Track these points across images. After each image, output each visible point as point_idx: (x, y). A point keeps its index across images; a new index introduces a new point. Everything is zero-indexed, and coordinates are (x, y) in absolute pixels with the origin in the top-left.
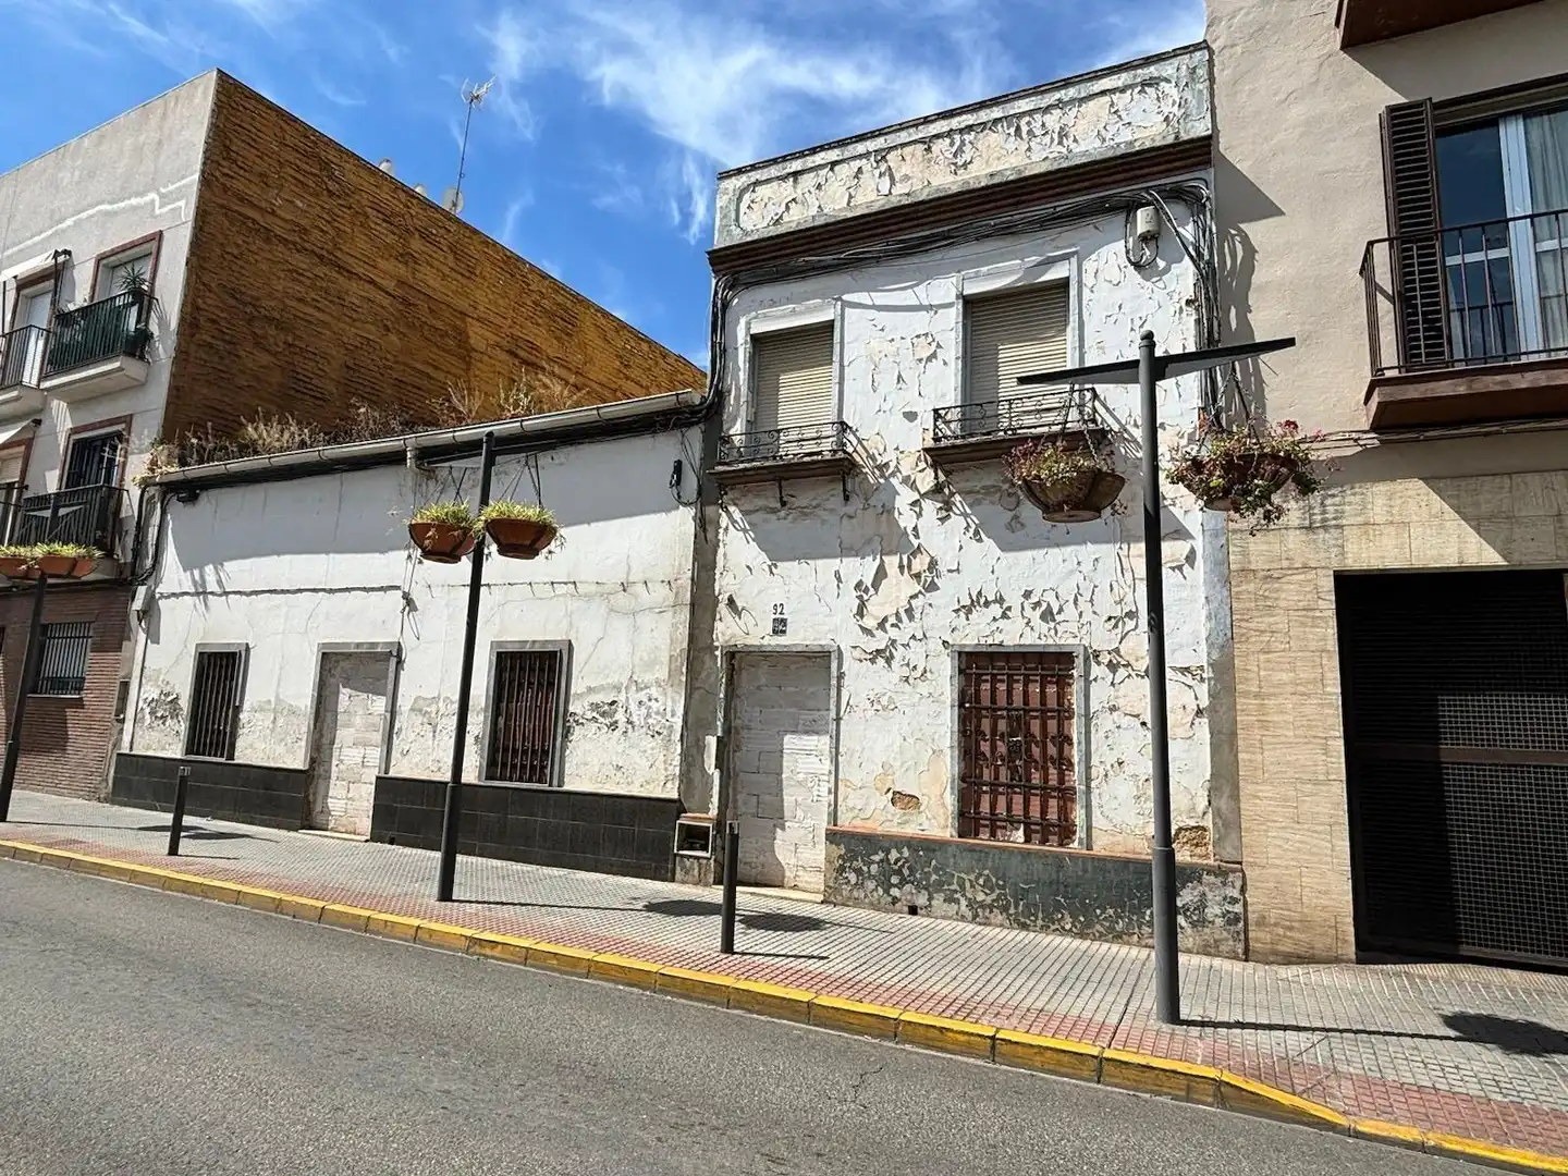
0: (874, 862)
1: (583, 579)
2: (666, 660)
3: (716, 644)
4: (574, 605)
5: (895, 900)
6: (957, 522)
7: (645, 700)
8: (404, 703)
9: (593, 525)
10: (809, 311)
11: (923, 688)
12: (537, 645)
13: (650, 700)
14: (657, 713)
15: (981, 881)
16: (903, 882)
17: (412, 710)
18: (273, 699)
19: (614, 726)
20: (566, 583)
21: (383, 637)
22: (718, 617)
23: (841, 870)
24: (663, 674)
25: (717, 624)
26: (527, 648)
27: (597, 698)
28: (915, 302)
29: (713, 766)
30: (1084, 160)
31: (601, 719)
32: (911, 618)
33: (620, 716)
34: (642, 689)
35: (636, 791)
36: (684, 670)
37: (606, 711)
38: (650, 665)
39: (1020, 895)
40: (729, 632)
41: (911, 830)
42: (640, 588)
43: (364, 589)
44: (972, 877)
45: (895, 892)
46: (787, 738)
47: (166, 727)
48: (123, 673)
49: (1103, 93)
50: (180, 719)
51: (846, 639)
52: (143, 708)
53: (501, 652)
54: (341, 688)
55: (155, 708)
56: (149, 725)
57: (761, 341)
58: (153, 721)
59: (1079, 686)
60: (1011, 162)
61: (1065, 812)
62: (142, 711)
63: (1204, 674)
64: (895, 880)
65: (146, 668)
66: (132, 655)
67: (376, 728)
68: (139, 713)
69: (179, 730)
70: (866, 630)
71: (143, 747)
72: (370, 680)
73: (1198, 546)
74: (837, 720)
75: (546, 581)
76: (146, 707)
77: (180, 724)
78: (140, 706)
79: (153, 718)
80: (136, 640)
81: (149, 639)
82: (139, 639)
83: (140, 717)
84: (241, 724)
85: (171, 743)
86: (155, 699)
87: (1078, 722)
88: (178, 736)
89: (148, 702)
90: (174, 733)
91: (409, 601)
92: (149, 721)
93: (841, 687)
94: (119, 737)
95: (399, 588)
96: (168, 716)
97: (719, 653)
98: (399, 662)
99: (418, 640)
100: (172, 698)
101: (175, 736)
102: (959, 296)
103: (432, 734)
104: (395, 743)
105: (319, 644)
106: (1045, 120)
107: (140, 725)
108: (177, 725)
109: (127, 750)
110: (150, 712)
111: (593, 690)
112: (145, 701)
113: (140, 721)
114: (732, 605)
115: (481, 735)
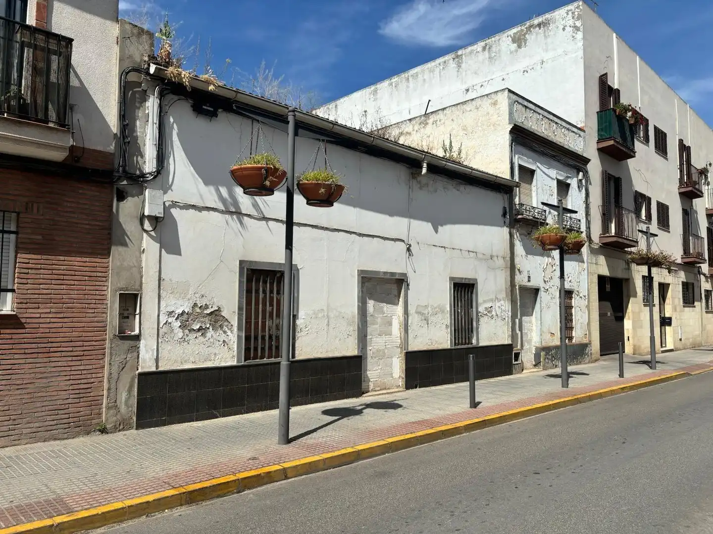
0: (550, 355)
1: (478, 251)
2: (504, 289)
3: (516, 284)
4: (476, 263)
5: (553, 365)
7: (500, 305)
8: (412, 309)
10: (529, 163)
11: (554, 301)
12: (467, 281)
14: (504, 311)
16: (555, 359)
17: (416, 312)
18: (325, 309)
19: (492, 317)
20: (473, 252)
21: (397, 269)
22: (516, 274)
23: (545, 358)
24: (504, 296)
25: (516, 276)
26: (463, 281)
27: (486, 305)
28: (548, 174)
29: (518, 330)
31: (488, 314)
32: (552, 279)
33: (494, 313)
34: (499, 301)
35: (500, 343)
36: (510, 294)
37: (489, 310)
38: (500, 292)
39: (570, 356)
40: (519, 280)
41: (554, 344)
42: (496, 259)
43: (383, 238)
45: (553, 362)
47: (207, 339)
48: (122, 284)
49: (574, 132)
50: (227, 329)
51: (541, 285)
52: (169, 321)
53: (454, 283)
54: (368, 300)
55: (188, 321)
56: (182, 338)
57: (520, 167)
58: (187, 335)
59: (573, 300)
60: (562, 141)
61: (572, 334)
62: (167, 324)
63: (587, 297)
64: (553, 359)
65: (163, 279)
66: (136, 264)
67: (390, 324)
68: (162, 328)
69: (226, 340)
70: (545, 281)
71: (176, 361)
72: (384, 295)
73: (585, 265)
74: (541, 311)
75: (466, 250)
76: (174, 320)
77: (227, 334)
78: (163, 319)
79: (187, 331)
80: (142, 249)
81: (163, 250)
82: (147, 248)
83: (166, 331)
84: (298, 329)
85: (217, 352)
86: (187, 312)
87: (573, 309)
88: (226, 345)
89: (176, 316)
90: (221, 343)
91: (409, 250)
92: (180, 335)
93: (541, 301)
94: (135, 354)
95: (403, 241)
96: (208, 328)
97: (517, 287)
98: (408, 285)
99: (415, 272)
100: (212, 310)
101: (222, 346)
102: (556, 178)
103: (427, 325)
104: (410, 331)
105: (358, 270)
106: (566, 132)
107: (167, 340)
108: (224, 335)
109: (150, 367)
110: (180, 326)
111: (485, 302)
112: (170, 313)
113: (166, 335)
114: (519, 270)
115: (449, 324)
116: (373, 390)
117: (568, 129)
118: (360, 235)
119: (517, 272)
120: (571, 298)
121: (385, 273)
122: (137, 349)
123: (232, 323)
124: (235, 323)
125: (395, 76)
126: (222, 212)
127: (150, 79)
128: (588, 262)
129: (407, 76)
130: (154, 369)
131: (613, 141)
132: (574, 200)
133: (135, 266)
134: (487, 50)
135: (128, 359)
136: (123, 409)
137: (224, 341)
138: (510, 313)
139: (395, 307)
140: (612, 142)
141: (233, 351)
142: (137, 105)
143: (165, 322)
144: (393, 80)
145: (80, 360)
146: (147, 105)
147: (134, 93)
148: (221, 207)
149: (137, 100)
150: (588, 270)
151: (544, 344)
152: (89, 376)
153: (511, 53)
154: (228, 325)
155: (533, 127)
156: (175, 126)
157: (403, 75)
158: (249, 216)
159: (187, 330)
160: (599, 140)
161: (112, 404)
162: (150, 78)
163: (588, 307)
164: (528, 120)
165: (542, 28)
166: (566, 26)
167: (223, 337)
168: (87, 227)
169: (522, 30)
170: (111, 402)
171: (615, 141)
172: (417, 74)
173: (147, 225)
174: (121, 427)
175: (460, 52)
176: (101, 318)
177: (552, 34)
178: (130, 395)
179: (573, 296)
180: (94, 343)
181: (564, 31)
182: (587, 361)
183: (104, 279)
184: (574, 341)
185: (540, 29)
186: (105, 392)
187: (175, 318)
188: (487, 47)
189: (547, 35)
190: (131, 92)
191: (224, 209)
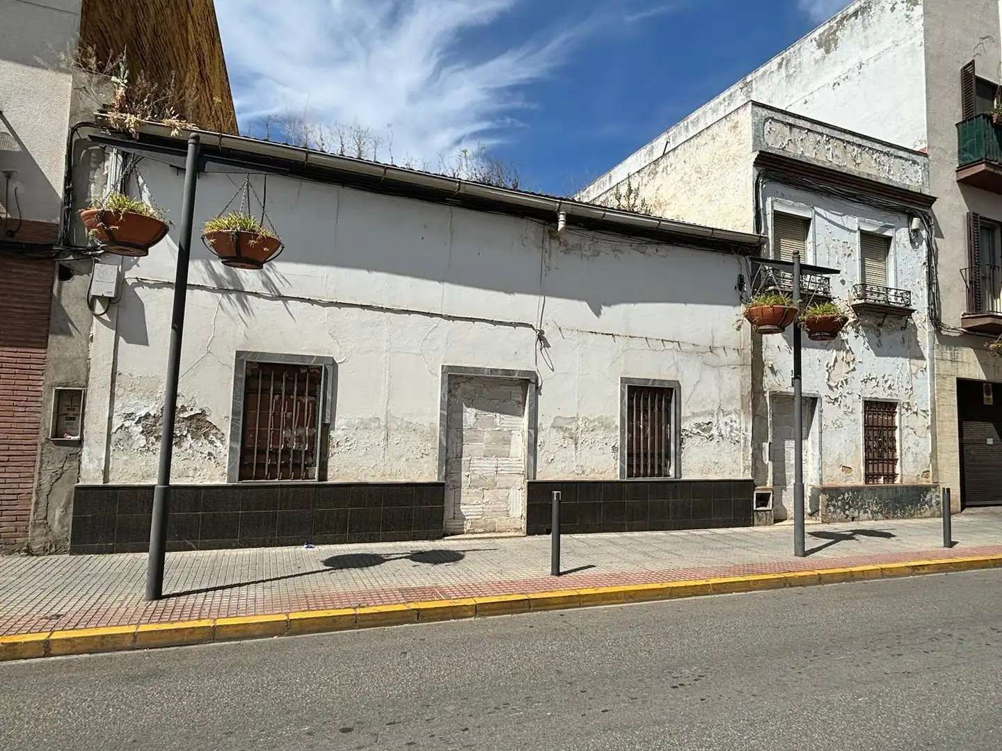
0: (839, 500)
1: (684, 340)
2: (739, 397)
3: (765, 390)
4: (678, 357)
5: (847, 516)
6: (860, 338)
7: (729, 421)
8: (544, 421)
9: (689, 305)
10: (799, 208)
11: (852, 417)
12: (657, 383)
13: (732, 422)
14: (737, 430)
15: (875, 502)
16: (850, 507)
17: (553, 427)
18: (382, 417)
19: (711, 438)
20: (672, 342)
22: (765, 374)
23: (828, 505)
24: (738, 406)
25: (765, 379)
26: (650, 385)
27: (700, 420)
28: (841, 223)
29: (768, 460)
30: (896, 186)
31: (703, 434)
32: (847, 383)
33: (714, 432)
34: (727, 415)
35: (727, 477)
36: (751, 404)
37: (705, 428)
38: (730, 400)
39: (886, 505)
40: (770, 383)
41: (849, 484)
42: (721, 351)
43: (491, 322)
44: (872, 501)
45: (847, 512)
46: (787, 441)
47: (183, 449)
48: (60, 378)
49: (901, 157)
50: (214, 439)
51: (823, 392)
52: (126, 425)
53: (629, 386)
54: (464, 407)
55: (154, 426)
56: (144, 447)
57: (777, 215)
58: (153, 444)
59: (897, 417)
60: (873, 172)
61: (893, 470)
62: (123, 428)
63: (929, 413)
64: (847, 507)
65: (120, 374)
66: (81, 355)
67: (507, 442)
68: (115, 433)
69: (214, 453)
70: (831, 387)
71: (135, 475)
72: (496, 401)
73: (927, 363)
74: (821, 433)
75: (658, 338)
76: (133, 424)
77: (215, 444)
78: (117, 422)
79: (152, 439)
80: (91, 336)
81: (121, 338)
82: (96, 335)
83: (121, 437)
84: (333, 443)
85: (198, 467)
86: (153, 415)
87: (897, 432)
88: (213, 458)
89: (137, 420)
90: (204, 455)
91: (541, 337)
92: (143, 442)
93: (821, 416)
94: (75, 464)
95: (531, 326)
96: (186, 436)
97: (767, 395)
98: (538, 389)
99: (553, 371)
100: (193, 413)
101: (206, 459)
102: (859, 229)
103: (574, 446)
104: (539, 454)
105: (443, 366)
106: (883, 158)
107: (122, 448)
108: (209, 445)
109: (95, 479)
110: (143, 432)
111: (694, 415)
112: (129, 416)
113: (121, 442)
114: (772, 368)
115: (618, 445)
116: (468, 532)
117: (887, 154)
118: (449, 318)
119: (767, 371)
120: (892, 414)
121: (492, 371)
122: (78, 457)
123: (223, 431)
124: (227, 431)
125: (673, 127)
126: (213, 290)
127: (110, 134)
128: (932, 359)
129: (686, 124)
130: (100, 483)
131: (984, 165)
132: (899, 261)
133: (79, 358)
134: (784, 66)
135: (65, 468)
136: (56, 527)
137: (210, 454)
138: (750, 434)
139: (518, 418)
140: (983, 167)
141: (225, 467)
142: (93, 165)
143: (119, 426)
144: (671, 133)
145: (5, 467)
146: (106, 165)
147: (89, 152)
148: (212, 284)
149: (92, 159)
150: (932, 370)
151: (826, 484)
152: (15, 486)
153: (816, 62)
154: (216, 433)
155: (807, 154)
156: (145, 187)
157: (682, 124)
158: (256, 294)
159: (153, 437)
160: (960, 166)
161: (41, 521)
162: (110, 132)
163: (932, 428)
164: (795, 145)
165: (860, 17)
166: (896, 3)
167: (208, 448)
168: (20, 311)
169: (831, 27)
170: (39, 518)
171: (988, 164)
172: (698, 119)
173: (99, 308)
174: (53, 549)
175: (749, 78)
176: (34, 419)
177: (875, 21)
178: (66, 512)
179: (897, 410)
180: (24, 448)
181: (892, 11)
182: (928, 513)
183: (40, 372)
184: (898, 481)
185: (856, 19)
186: (32, 507)
187: (135, 422)
188: (784, 62)
189: (867, 24)
190: (84, 151)
191: (215, 286)
